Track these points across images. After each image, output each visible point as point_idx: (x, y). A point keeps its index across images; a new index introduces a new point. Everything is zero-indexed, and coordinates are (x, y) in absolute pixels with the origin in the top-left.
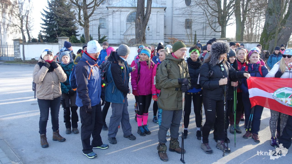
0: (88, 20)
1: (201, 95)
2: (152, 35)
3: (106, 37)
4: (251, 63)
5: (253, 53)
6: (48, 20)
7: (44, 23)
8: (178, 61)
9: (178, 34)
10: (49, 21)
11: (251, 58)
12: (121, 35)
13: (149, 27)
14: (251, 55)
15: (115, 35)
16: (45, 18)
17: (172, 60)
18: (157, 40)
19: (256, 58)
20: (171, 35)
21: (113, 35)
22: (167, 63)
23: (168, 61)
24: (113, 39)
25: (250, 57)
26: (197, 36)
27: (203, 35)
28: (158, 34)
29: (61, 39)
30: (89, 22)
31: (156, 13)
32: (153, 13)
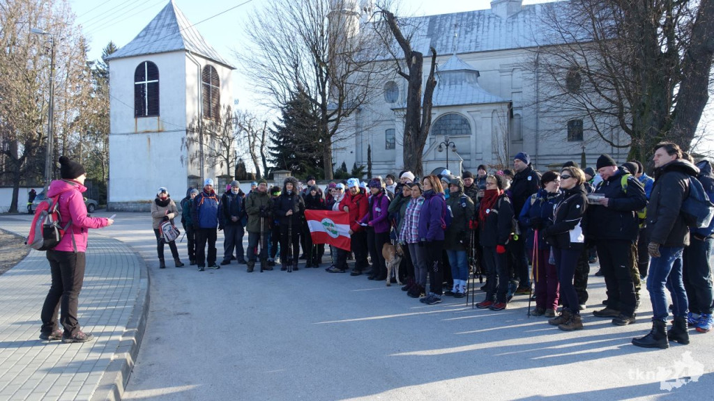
0: (329, 140)
2: (482, 159)
6: (282, 140)
7: (275, 146)
9: (551, 154)
10: (284, 142)
13: (454, 146)
16: (275, 138)
20: (535, 156)
28: (495, 156)
30: (330, 144)
31: (490, 115)
32: (484, 115)
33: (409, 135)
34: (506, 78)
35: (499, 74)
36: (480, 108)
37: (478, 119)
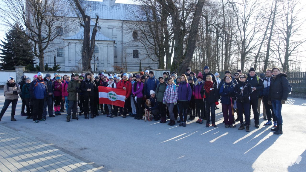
2: (103, 63)
3: (59, 65)
6: (6, 49)
7: (2, 52)
10: (7, 51)
12: (76, 63)
15: (71, 63)
16: (2, 48)
18: (108, 68)
20: (122, 63)
21: (69, 63)
24: (69, 66)
26: (142, 64)
27: (148, 63)
28: (109, 62)
29: (18, 67)
30: (43, 53)
31: (107, 45)
32: (104, 45)
33: (85, 52)
34: (110, 31)
35: (107, 29)
36: (103, 42)
37: (102, 47)
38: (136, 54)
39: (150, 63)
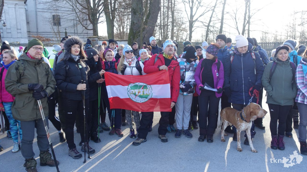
1: (52, 98)
2: (11, 33)
4: (107, 61)
5: (107, 51)
8: (35, 61)
9: (45, 32)
11: (106, 57)
13: (4, 23)
14: (106, 54)
17: (27, 61)
18: (19, 39)
19: (111, 56)
20: (37, 32)
22: (19, 64)
23: (22, 62)
25: (105, 55)
26: (68, 34)
27: (75, 33)
31: (14, 6)
32: (9, 6)
38: (56, 21)
39: (77, 33)
